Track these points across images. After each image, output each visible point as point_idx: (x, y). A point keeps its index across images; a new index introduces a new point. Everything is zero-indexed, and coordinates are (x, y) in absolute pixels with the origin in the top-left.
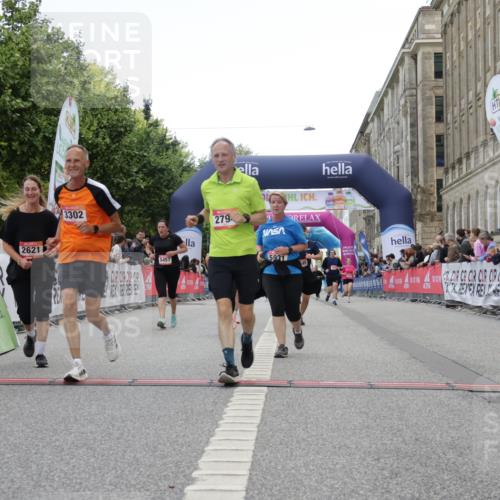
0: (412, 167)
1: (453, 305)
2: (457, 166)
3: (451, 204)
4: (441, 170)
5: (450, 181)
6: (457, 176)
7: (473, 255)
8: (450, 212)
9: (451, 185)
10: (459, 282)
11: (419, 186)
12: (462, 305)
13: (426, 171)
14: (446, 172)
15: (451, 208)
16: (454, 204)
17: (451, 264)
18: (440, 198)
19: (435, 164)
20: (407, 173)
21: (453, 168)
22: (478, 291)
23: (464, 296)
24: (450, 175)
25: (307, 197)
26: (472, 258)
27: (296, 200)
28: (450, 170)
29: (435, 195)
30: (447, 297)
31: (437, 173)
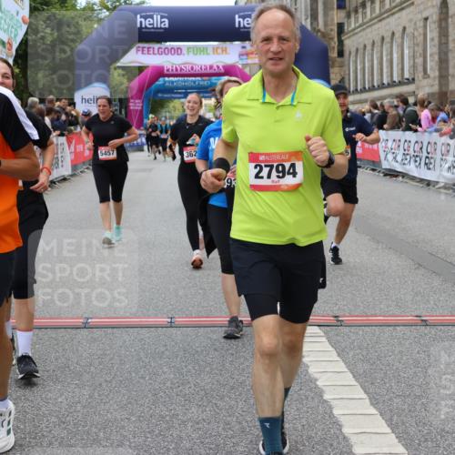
0: (312, 9)
1: (392, 174)
2: (360, 10)
3: (353, 50)
4: (342, 14)
5: (353, 26)
6: (360, 21)
7: (421, 126)
8: (352, 58)
9: (354, 30)
10: (402, 151)
11: (319, 31)
12: (404, 175)
13: (326, 14)
14: (349, 16)
15: (353, 54)
16: (357, 50)
17: (390, 132)
18: (341, 43)
19: (335, 6)
20: (306, 15)
21: (356, 12)
22: (426, 164)
23: (407, 167)
24: (353, 19)
25: (219, 51)
26: (419, 129)
27: (208, 54)
28: (353, 15)
29: (336, 39)
30: (385, 165)
31: (338, 16)
